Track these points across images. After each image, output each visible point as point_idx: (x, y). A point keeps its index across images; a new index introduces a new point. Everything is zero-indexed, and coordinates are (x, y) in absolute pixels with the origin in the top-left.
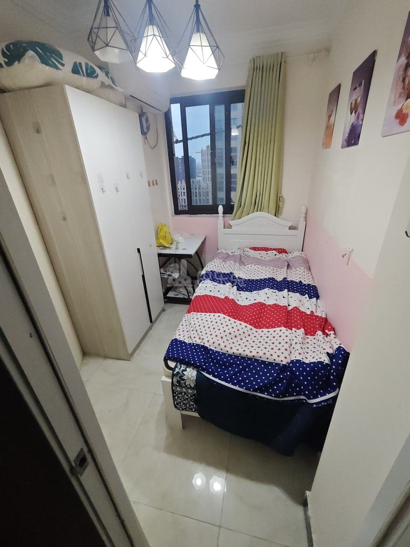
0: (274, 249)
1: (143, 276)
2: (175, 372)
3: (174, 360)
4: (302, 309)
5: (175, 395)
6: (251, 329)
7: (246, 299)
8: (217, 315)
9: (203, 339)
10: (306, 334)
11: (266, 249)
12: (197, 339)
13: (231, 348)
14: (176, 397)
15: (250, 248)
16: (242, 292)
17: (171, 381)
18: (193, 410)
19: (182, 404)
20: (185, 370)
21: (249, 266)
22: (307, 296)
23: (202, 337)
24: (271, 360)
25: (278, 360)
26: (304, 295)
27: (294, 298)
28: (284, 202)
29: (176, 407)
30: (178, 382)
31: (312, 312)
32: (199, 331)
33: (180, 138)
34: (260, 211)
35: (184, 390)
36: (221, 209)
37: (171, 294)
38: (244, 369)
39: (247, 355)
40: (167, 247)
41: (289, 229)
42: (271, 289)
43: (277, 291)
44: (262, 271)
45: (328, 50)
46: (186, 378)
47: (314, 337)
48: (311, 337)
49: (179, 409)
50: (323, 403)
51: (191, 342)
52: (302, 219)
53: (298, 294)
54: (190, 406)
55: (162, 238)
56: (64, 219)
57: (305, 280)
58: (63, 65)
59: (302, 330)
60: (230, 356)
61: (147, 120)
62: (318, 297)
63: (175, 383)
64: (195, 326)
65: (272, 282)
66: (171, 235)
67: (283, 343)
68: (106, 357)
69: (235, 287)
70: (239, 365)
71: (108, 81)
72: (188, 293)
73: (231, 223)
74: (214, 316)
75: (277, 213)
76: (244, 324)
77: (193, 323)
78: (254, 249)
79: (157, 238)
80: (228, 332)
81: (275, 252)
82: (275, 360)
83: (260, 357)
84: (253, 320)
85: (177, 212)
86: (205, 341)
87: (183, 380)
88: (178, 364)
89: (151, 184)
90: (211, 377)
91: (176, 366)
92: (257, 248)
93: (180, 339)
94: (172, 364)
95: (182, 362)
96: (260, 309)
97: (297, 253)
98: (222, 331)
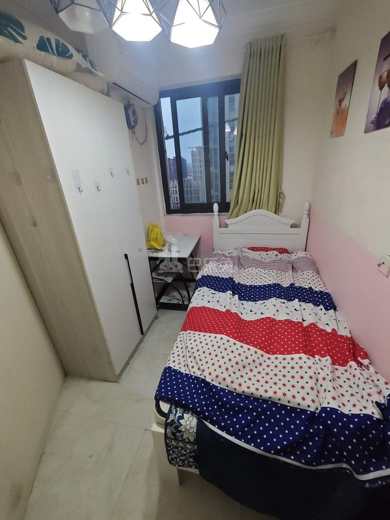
0: (274, 249)
1: (132, 285)
2: (169, 421)
3: (167, 400)
4: (321, 326)
5: (169, 448)
6: (262, 356)
7: (251, 311)
8: (219, 336)
9: (203, 371)
10: (333, 363)
11: (266, 249)
12: (195, 369)
13: (240, 385)
14: (171, 452)
15: (248, 249)
16: (244, 302)
17: (163, 431)
18: (194, 467)
19: (178, 460)
20: (182, 418)
21: (250, 269)
22: (321, 307)
23: (202, 368)
24: (294, 404)
25: (304, 405)
26: (318, 306)
27: (308, 311)
28: (284, 198)
29: (171, 463)
30: (173, 434)
31: (334, 330)
32: (198, 358)
33: (171, 133)
34: (259, 208)
35: (181, 444)
36: (216, 207)
37: (164, 300)
38: (258, 417)
39: (261, 396)
40: (158, 250)
41: (291, 227)
42: (278, 298)
43: (285, 301)
44: (265, 276)
45: (333, 30)
46: (183, 430)
47: (345, 368)
48: (341, 369)
49: (175, 465)
50: (380, 482)
51: (188, 373)
52: (305, 216)
53: (310, 304)
54: (188, 462)
55: (153, 240)
56: (35, 225)
57: (315, 285)
58: (25, 38)
59: (328, 358)
60: (239, 395)
61: (134, 113)
62: (335, 308)
63: (169, 435)
64: (193, 351)
65: (278, 289)
66: (162, 236)
67: (306, 377)
68: (91, 378)
69: (236, 296)
70: (252, 410)
71: (85, 64)
72: (182, 298)
73: (228, 221)
74: (215, 337)
75: (277, 210)
76: (253, 349)
77: (190, 346)
78: (253, 249)
79: (148, 240)
80: (234, 361)
81: (275, 252)
82: (299, 404)
83: (279, 400)
84: (263, 342)
85: (169, 211)
86: (206, 373)
87: (180, 432)
88: (173, 406)
89: (141, 182)
90: (215, 429)
91: (170, 411)
92: (255, 248)
93: (175, 368)
94: (165, 407)
95: (178, 404)
96: (271, 327)
97: (301, 254)
98: (226, 360)
